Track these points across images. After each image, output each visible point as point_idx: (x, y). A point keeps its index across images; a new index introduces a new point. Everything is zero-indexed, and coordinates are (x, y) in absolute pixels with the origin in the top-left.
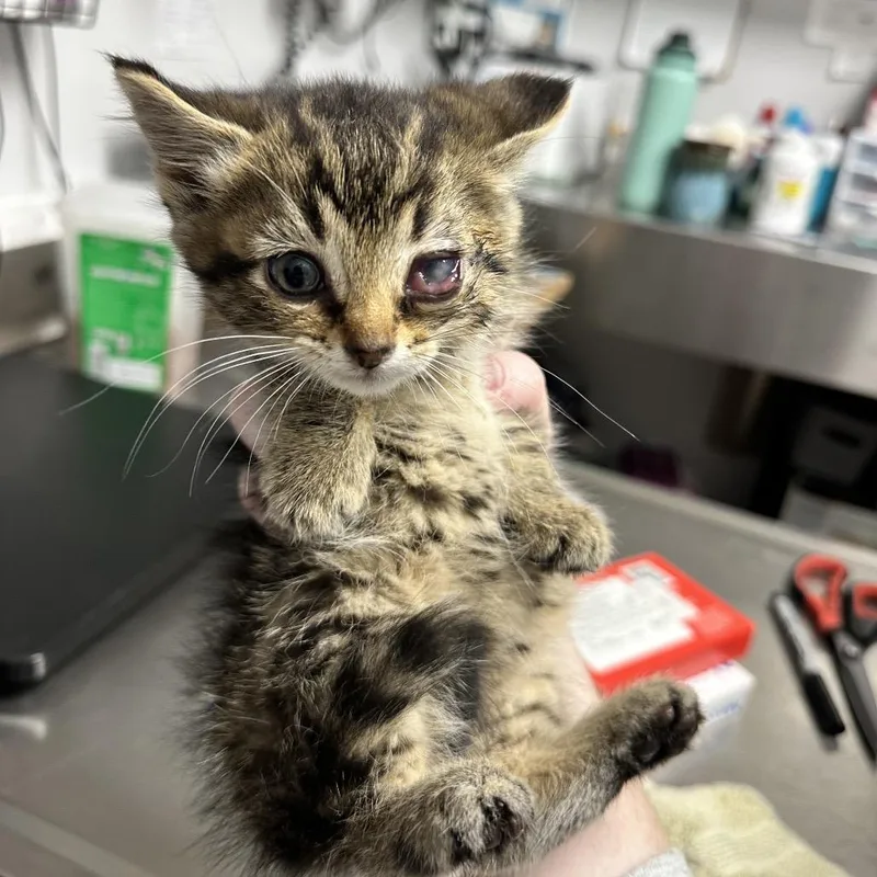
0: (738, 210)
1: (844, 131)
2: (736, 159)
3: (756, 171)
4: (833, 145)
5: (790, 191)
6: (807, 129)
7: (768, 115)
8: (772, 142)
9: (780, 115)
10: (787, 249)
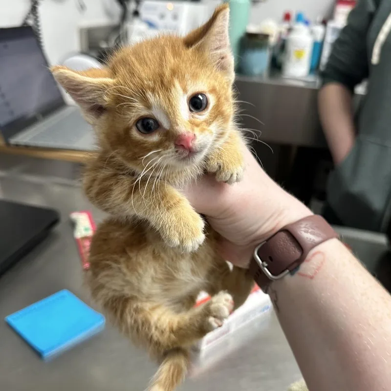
0: (276, 66)
1: (324, 23)
2: (273, 40)
3: (283, 46)
4: (319, 30)
5: (299, 54)
6: (307, 23)
7: (287, 17)
8: (290, 30)
9: (293, 16)
10: (301, 84)
